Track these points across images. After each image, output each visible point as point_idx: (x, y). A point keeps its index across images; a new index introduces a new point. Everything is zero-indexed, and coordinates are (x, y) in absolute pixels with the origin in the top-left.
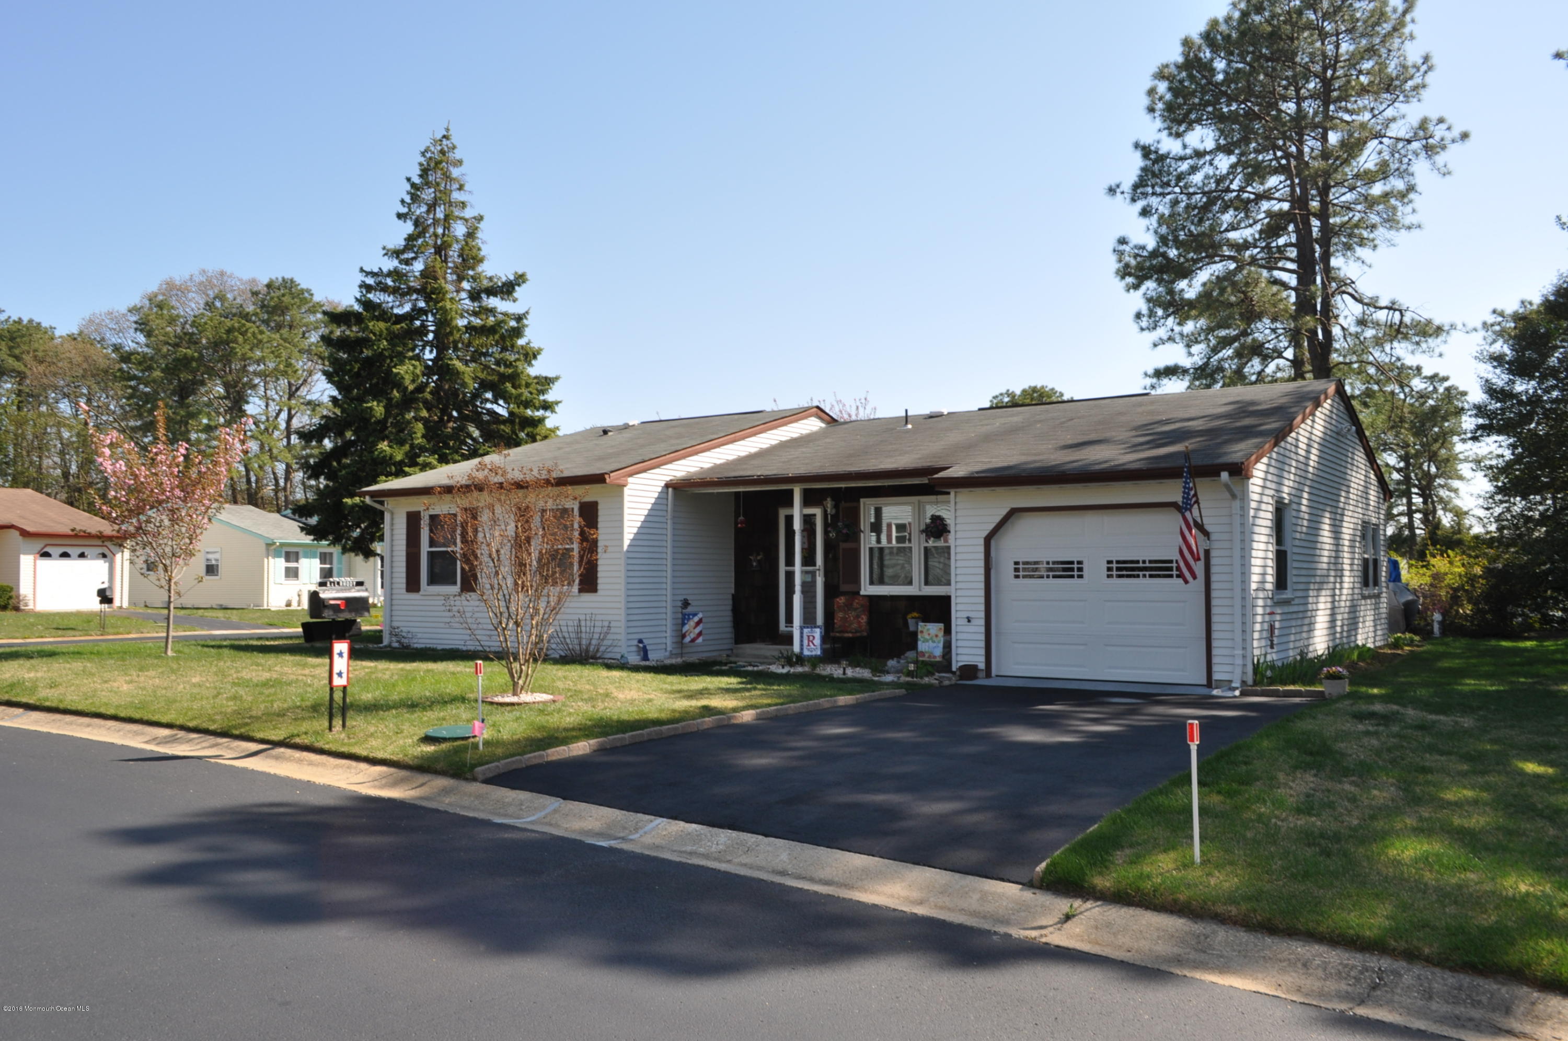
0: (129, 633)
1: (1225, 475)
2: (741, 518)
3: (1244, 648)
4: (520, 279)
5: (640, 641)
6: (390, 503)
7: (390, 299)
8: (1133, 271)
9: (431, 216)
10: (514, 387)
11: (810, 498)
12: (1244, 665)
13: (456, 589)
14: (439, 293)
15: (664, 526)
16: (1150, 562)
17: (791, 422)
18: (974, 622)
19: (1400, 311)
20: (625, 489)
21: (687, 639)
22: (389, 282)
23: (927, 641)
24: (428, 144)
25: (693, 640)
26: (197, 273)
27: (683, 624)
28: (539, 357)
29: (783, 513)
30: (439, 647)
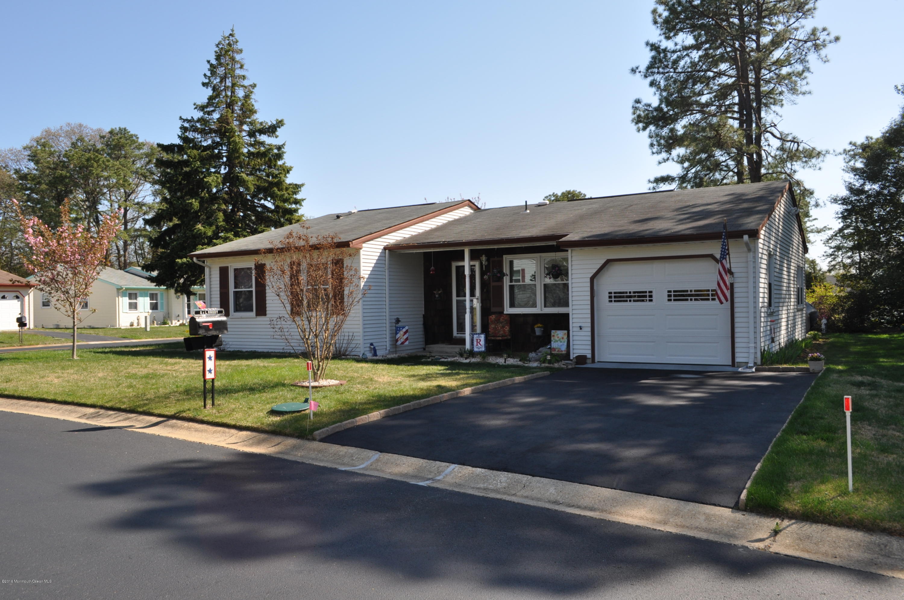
0: (38, 344)
1: (746, 237)
2: (432, 268)
3: (755, 343)
4: (280, 123)
5: (372, 344)
6: (208, 262)
7: (199, 136)
8: (642, 119)
9: (223, 85)
10: (279, 190)
11: (474, 255)
12: (756, 353)
13: (253, 314)
14: (231, 132)
15: (384, 273)
16: (695, 291)
17: (455, 210)
18: (584, 329)
19: (798, 143)
20: (361, 251)
21: (399, 342)
22: (198, 125)
23: (557, 341)
24: (221, 39)
25: (403, 343)
26: (65, 125)
27: (396, 333)
28: (290, 172)
29: (454, 265)
30: (244, 350)
